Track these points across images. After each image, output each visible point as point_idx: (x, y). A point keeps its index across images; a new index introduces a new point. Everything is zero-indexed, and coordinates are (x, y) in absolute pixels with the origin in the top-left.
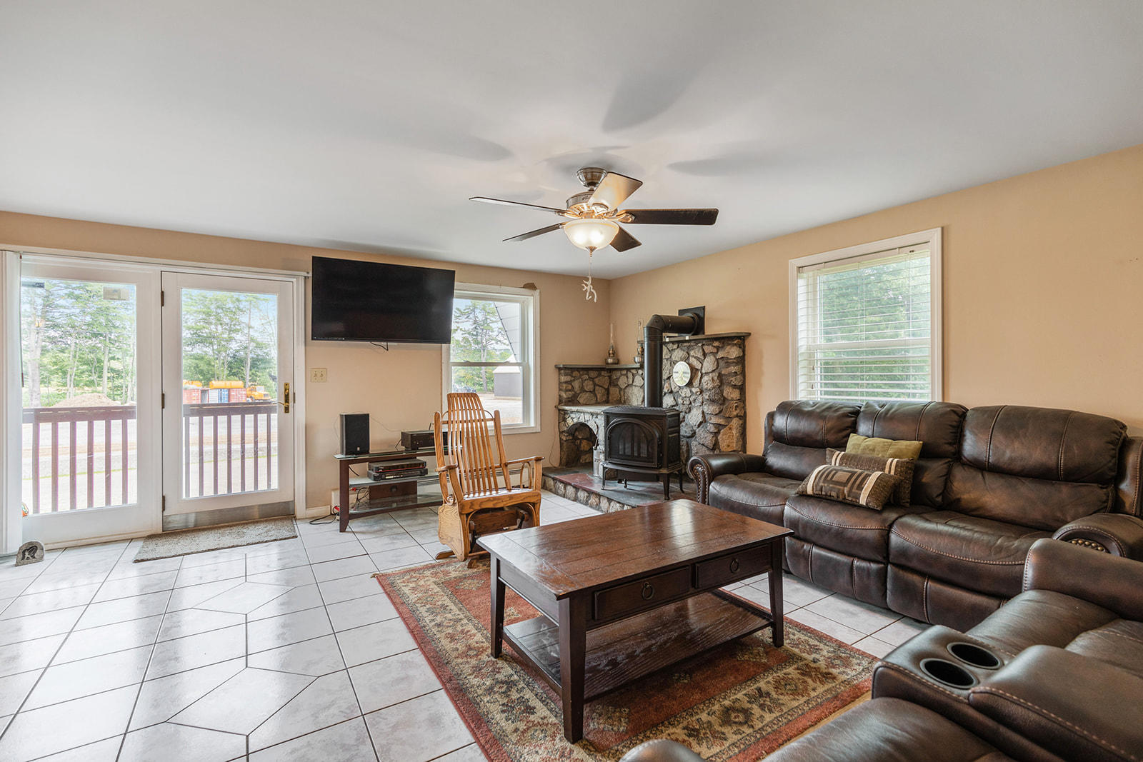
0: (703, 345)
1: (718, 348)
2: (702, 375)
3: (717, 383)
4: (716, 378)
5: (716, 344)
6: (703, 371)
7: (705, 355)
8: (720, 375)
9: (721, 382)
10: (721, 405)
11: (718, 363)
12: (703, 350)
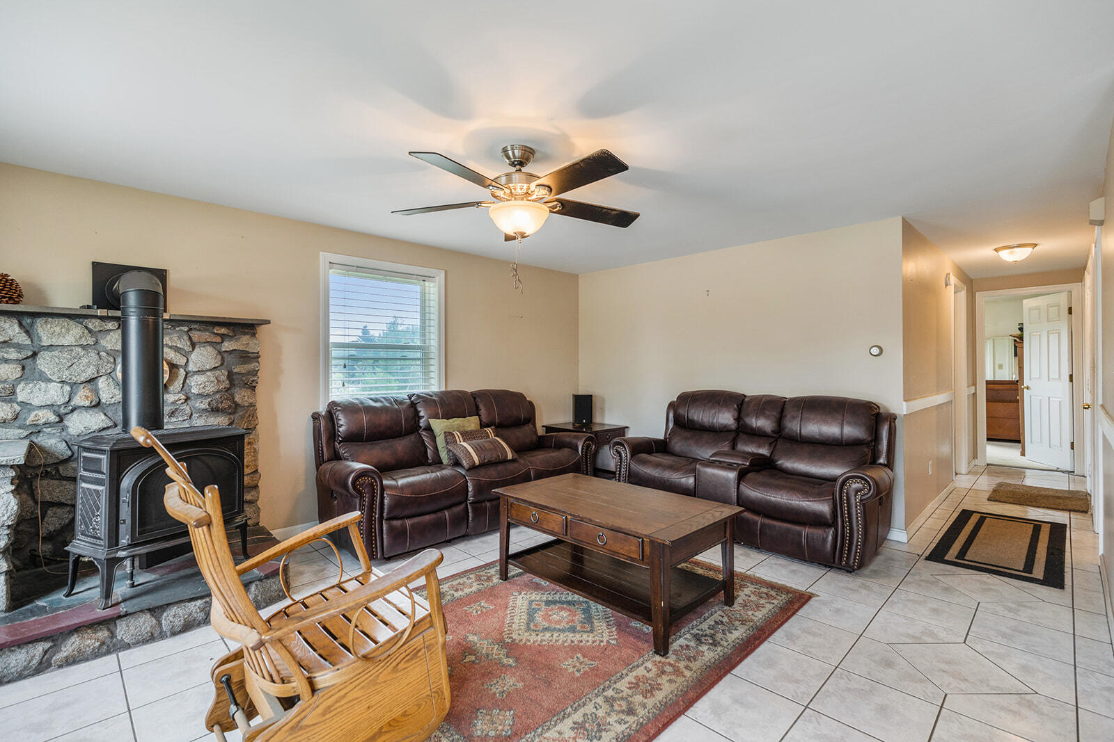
0: (191, 329)
1: (223, 336)
2: (187, 374)
3: (226, 384)
4: (223, 378)
5: (223, 331)
6: (191, 367)
7: (193, 345)
8: (230, 376)
9: (232, 385)
10: (230, 414)
11: (223, 359)
12: (190, 338)
